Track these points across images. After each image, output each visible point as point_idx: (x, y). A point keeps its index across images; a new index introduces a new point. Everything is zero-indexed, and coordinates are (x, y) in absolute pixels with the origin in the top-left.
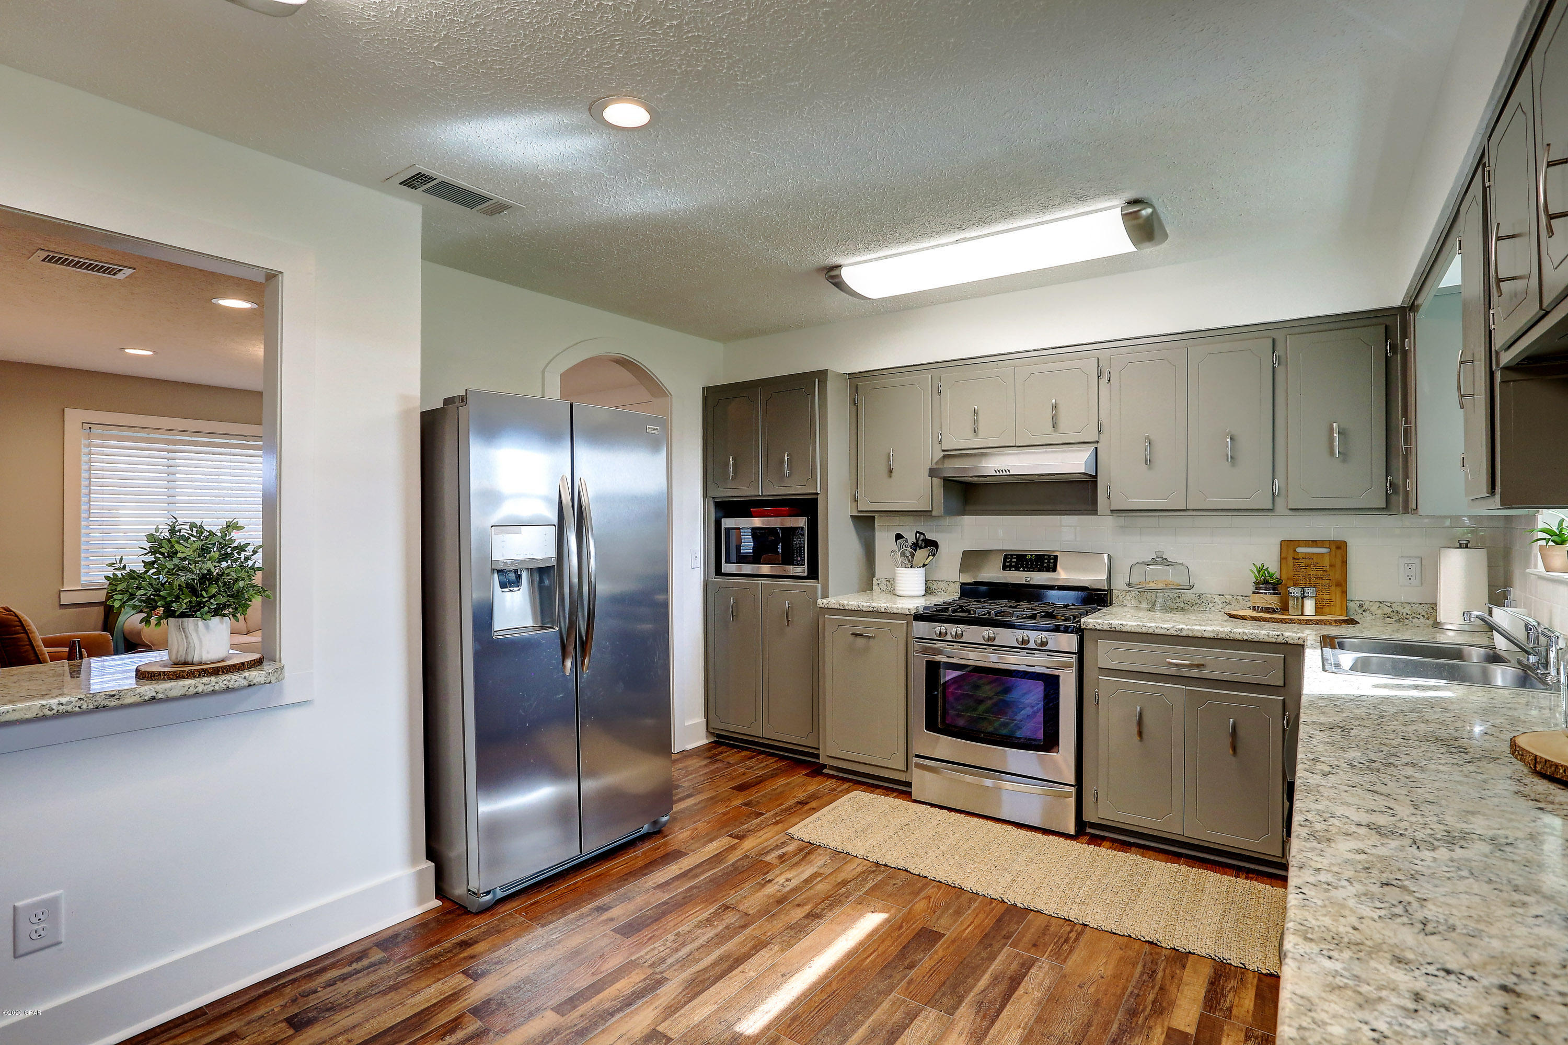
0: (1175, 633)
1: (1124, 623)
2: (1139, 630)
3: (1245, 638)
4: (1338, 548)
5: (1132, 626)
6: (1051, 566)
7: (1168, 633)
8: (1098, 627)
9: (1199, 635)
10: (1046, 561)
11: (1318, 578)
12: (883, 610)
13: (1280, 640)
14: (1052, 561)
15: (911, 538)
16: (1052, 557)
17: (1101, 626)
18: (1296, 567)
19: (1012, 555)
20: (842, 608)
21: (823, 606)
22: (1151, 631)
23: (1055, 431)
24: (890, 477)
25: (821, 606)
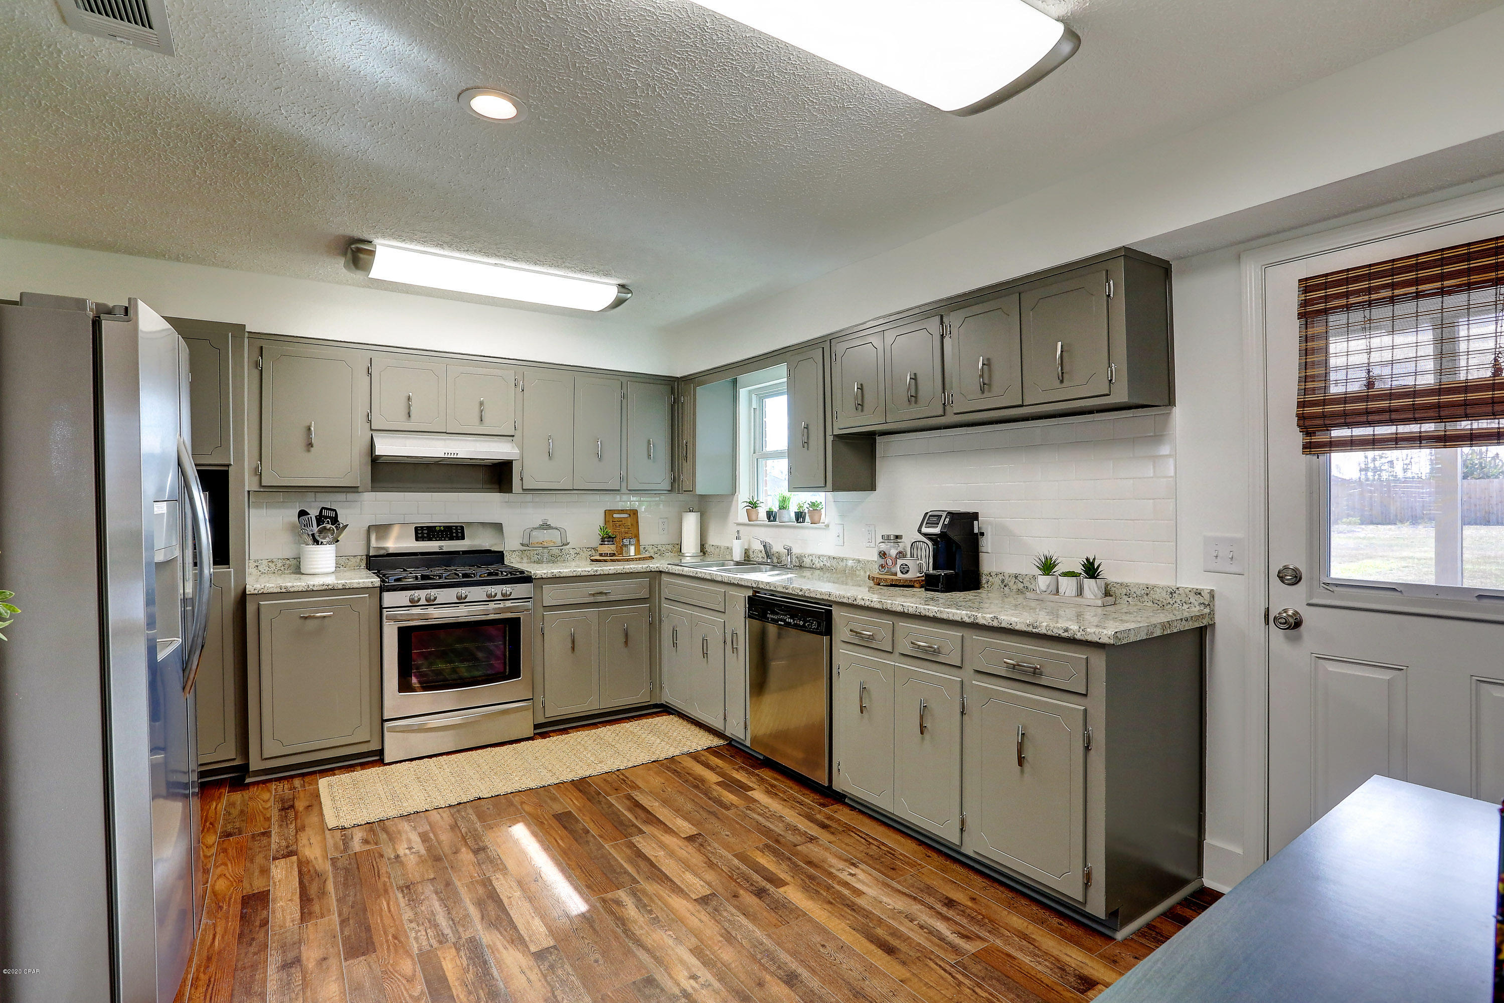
0: (593, 574)
1: (561, 571)
2: (571, 575)
3: (631, 571)
4: (634, 514)
5: (567, 572)
6: (460, 535)
7: (589, 574)
8: (544, 576)
9: (607, 573)
10: (454, 531)
11: (626, 533)
12: (340, 587)
13: (648, 570)
14: (459, 531)
15: (314, 513)
16: (459, 528)
17: (546, 575)
18: (615, 526)
19: (422, 527)
20: (284, 590)
21: (256, 592)
22: (579, 574)
23: (481, 424)
24: (309, 451)
25: (253, 592)
